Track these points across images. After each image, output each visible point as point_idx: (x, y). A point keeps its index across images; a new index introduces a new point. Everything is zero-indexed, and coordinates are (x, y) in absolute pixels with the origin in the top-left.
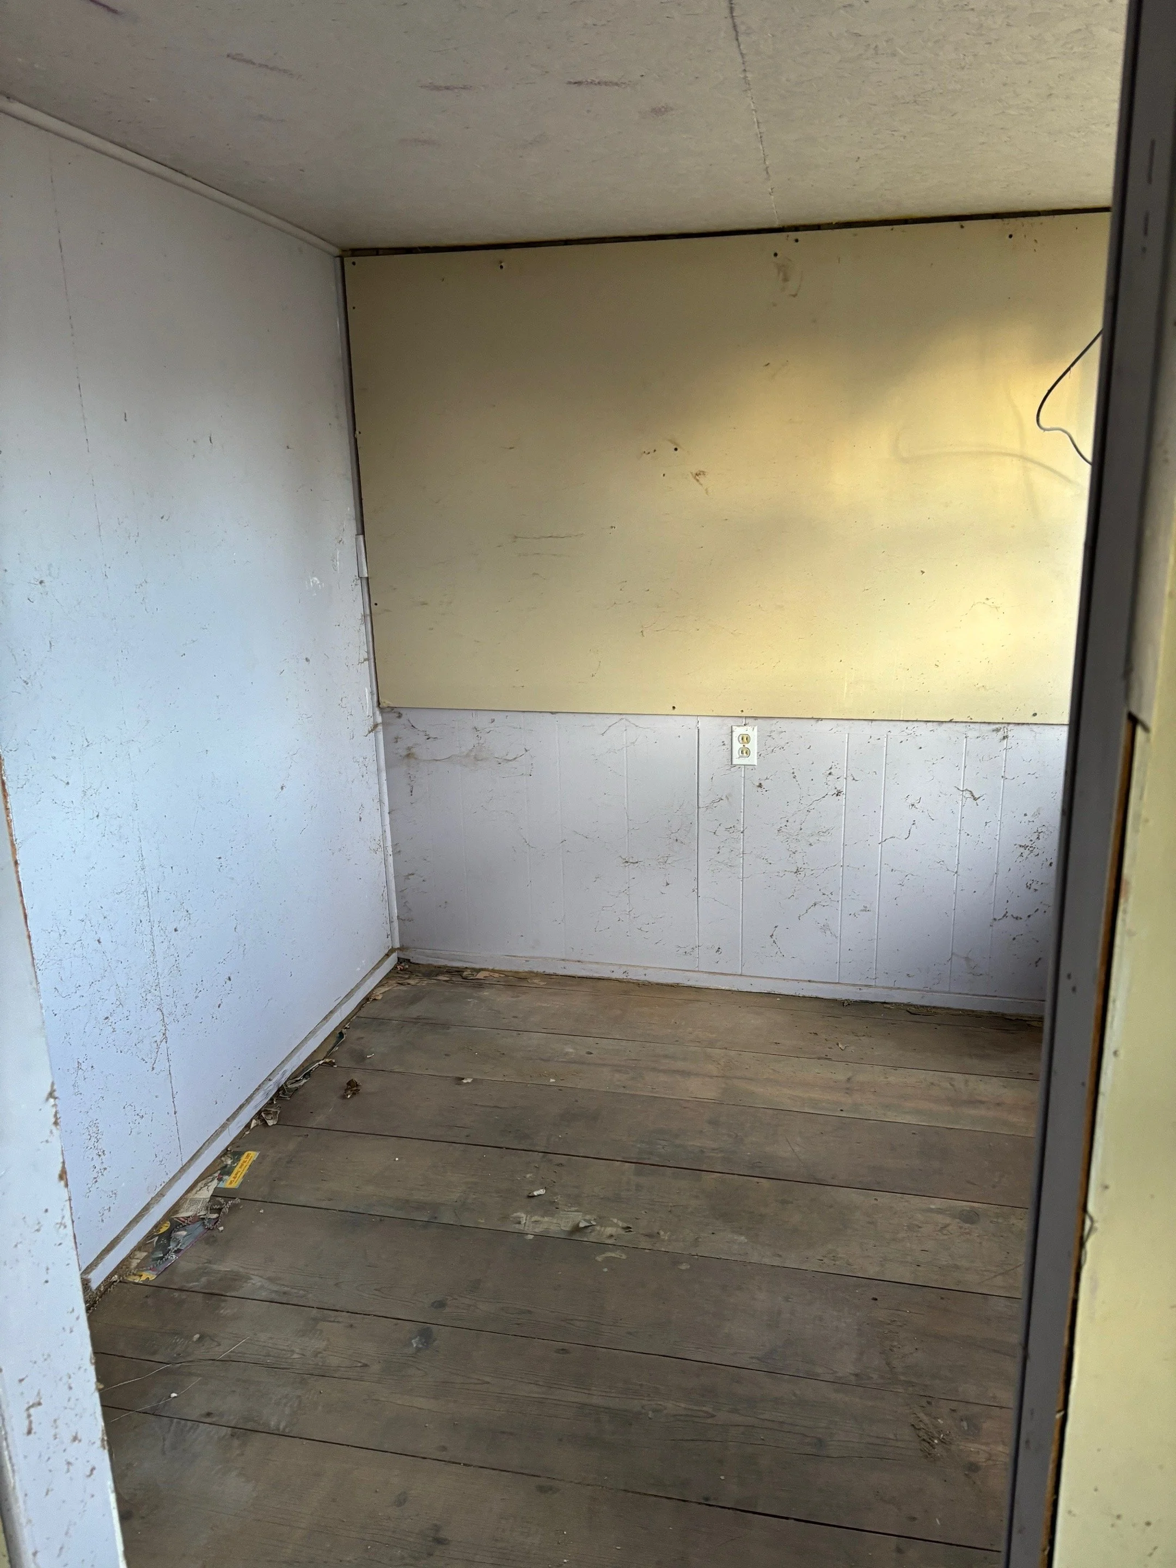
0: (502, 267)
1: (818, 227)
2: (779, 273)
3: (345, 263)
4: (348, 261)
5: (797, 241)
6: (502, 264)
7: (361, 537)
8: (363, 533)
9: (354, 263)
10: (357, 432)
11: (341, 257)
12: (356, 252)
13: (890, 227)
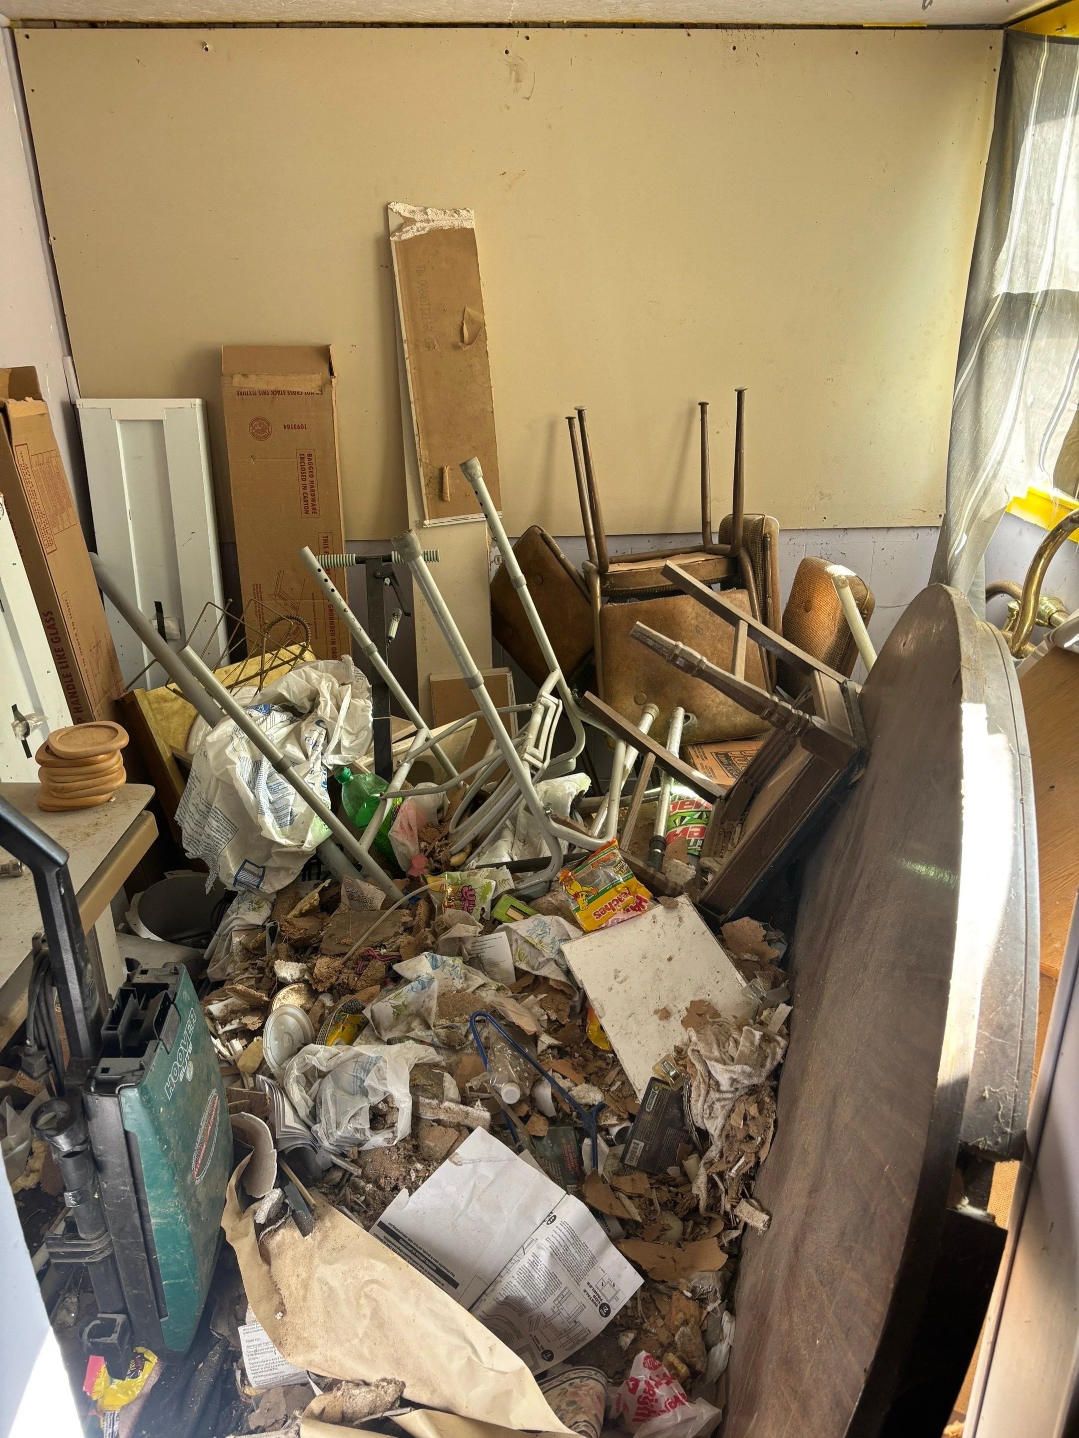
0: (207, 49)
1: (548, 25)
2: (511, 73)
3: (16, 35)
4: (20, 33)
5: (528, 38)
6: (207, 46)
7: (69, 358)
8: (71, 354)
9: (27, 37)
10: (52, 239)
11: (11, 29)
12: (27, 23)
13: (621, 30)
